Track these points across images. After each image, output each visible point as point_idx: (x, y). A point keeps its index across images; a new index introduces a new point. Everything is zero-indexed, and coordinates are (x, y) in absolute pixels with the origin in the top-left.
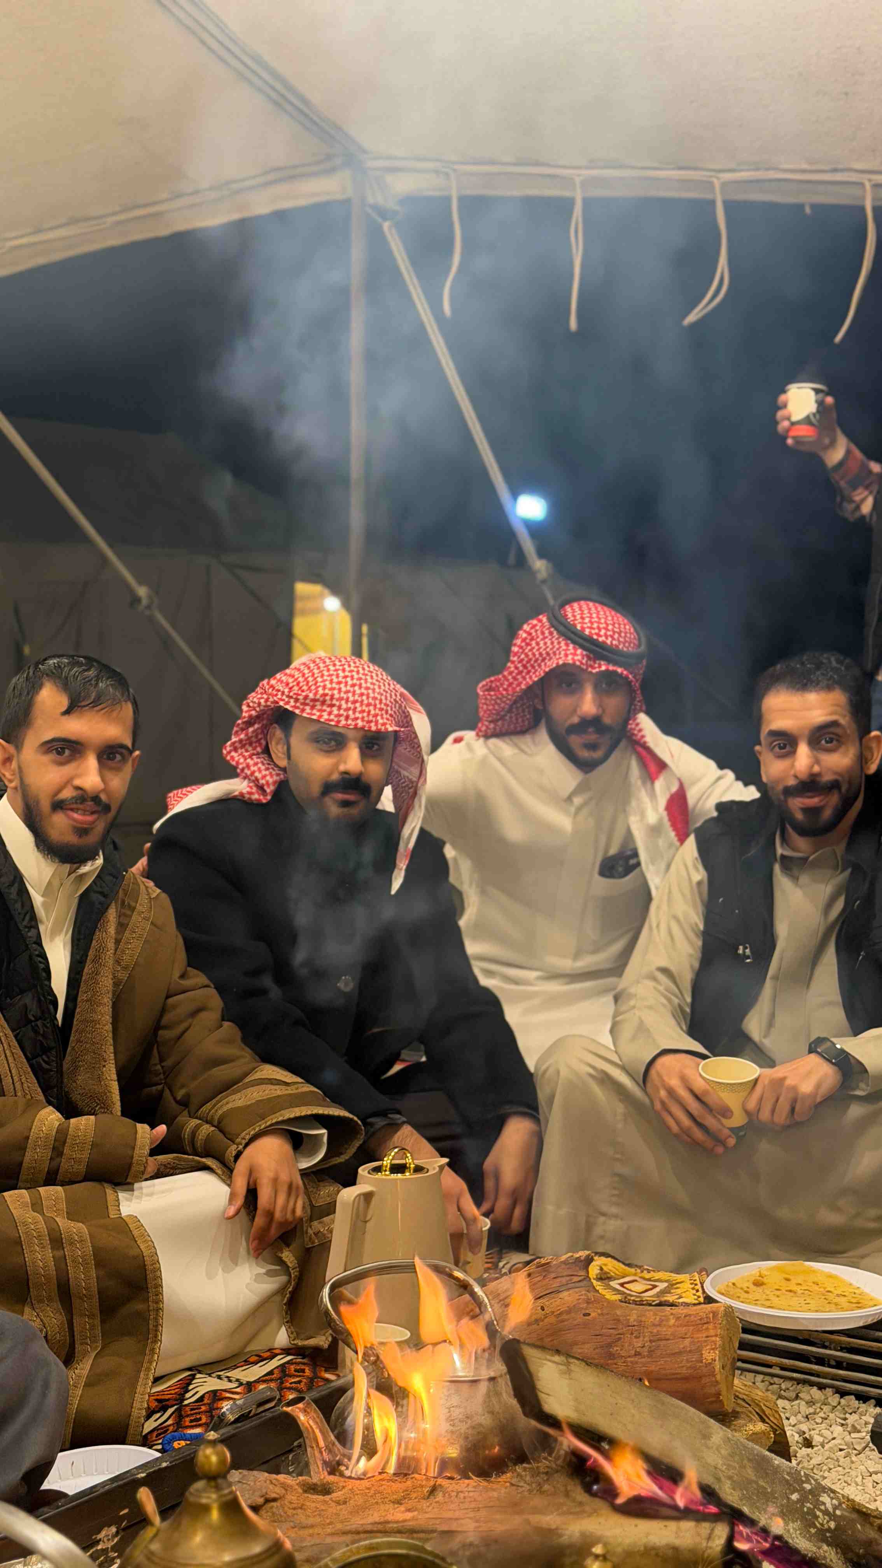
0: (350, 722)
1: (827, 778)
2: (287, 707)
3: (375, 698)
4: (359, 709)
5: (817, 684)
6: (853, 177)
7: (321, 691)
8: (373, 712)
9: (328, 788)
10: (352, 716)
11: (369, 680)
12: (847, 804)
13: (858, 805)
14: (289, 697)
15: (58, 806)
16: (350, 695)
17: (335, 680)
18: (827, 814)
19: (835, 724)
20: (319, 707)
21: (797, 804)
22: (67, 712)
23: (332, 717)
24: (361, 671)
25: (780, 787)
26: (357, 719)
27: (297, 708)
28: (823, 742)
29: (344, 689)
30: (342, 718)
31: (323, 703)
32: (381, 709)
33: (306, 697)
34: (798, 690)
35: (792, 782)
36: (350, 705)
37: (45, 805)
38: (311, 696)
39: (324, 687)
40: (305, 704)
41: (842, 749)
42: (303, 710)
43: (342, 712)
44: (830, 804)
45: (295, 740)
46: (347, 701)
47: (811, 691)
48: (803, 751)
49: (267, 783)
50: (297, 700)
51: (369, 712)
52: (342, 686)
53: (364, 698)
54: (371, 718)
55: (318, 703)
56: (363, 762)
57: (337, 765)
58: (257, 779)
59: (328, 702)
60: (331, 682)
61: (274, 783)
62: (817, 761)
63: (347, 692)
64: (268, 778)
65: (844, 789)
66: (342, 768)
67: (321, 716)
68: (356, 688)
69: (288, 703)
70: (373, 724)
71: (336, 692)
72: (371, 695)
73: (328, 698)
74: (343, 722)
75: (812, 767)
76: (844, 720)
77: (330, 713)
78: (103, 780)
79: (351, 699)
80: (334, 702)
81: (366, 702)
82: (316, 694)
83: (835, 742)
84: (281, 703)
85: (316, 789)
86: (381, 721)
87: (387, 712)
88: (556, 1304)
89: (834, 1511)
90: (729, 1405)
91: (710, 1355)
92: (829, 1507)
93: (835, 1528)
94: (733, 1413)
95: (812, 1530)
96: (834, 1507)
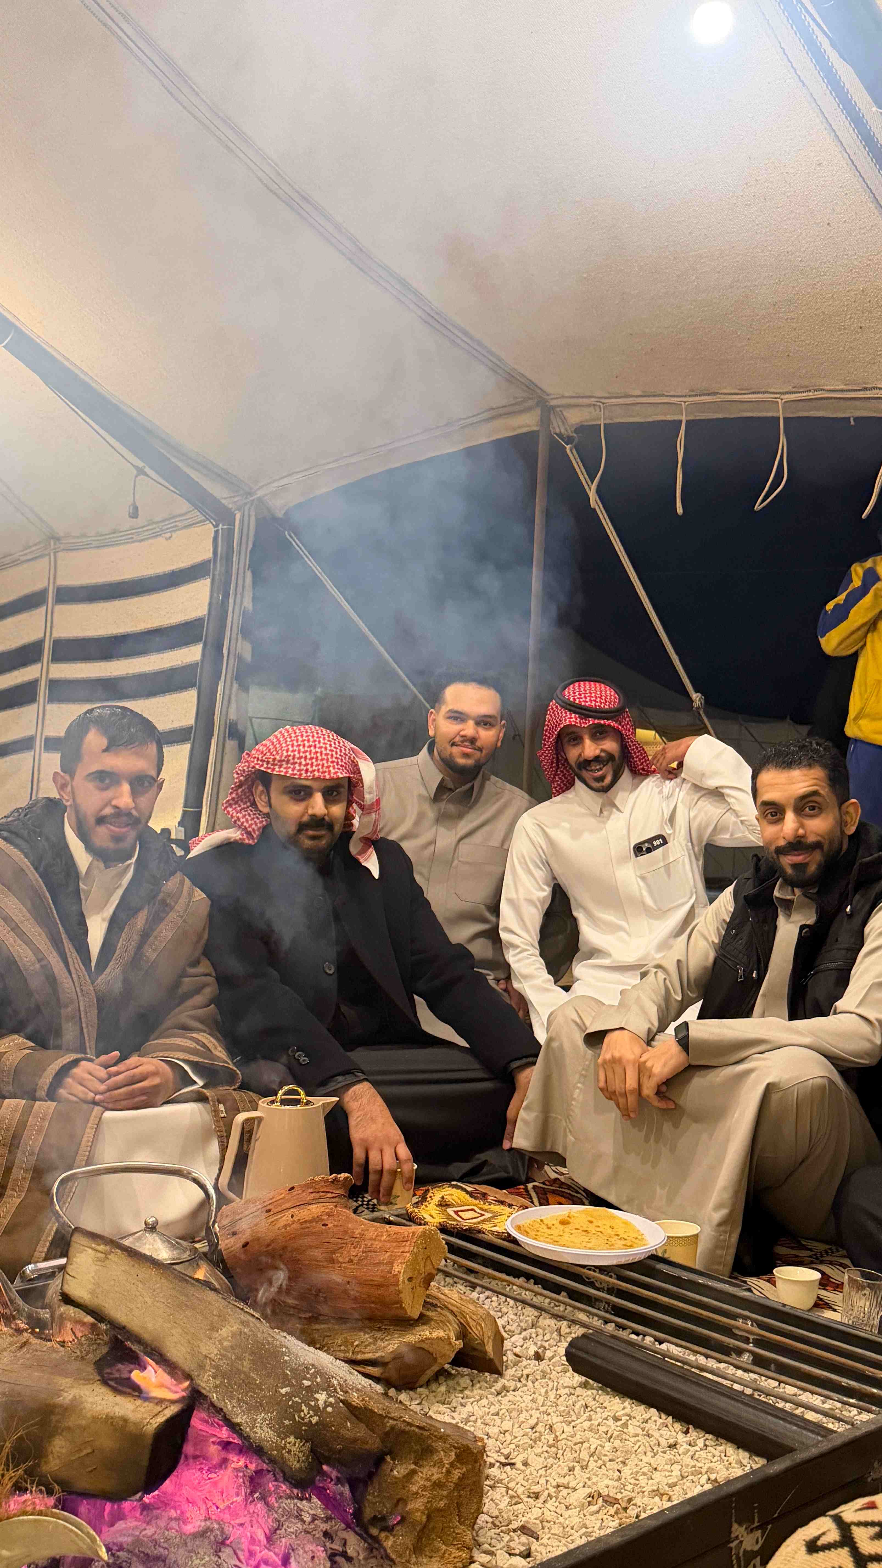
0: (309, 774)
1: (812, 839)
2: (262, 769)
3: (327, 754)
4: (315, 763)
5: (800, 763)
6: (879, 394)
7: (285, 754)
8: (326, 765)
9: (302, 827)
10: (310, 769)
11: (322, 741)
14: (262, 761)
15: (101, 820)
16: (308, 754)
17: (296, 744)
18: (813, 868)
19: (815, 793)
20: (285, 766)
21: (787, 861)
23: (296, 772)
24: (316, 735)
26: (314, 771)
27: (269, 768)
28: (807, 809)
29: (302, 750)
30: (303, 772)
31: (288, 762)
32: (333, 762)
33: (274, 760)
34: (784, 768)
35: (781, 843)
36: (308, 761)
37: (91, 819)
38: (278, 758)
39: (287, 751)
40: (274, 765)
41: (823, 815)
42: (273, 770)
43: (302, 767)
44: (814, 860)
45: (273, 793)
46: (306, 758)
47: (795, 769)
48: (790, 818)
49: (253, 830)
50: (268, 763)
51: (323, 765)
52: (301, 747)
53: (319, 755)
54: (325, 769)
55: (284, 763)
56: (326, 807)
57: (306, 810)
58: (246, 828)
59: (292, 761)
60: (293, 746)
61: (259, 829)
62: (802, 826)
63: (305, 752)
64: (254, 826)
65: (826, 847)
66: (310, 812)
67: (287, 772)
68: (312, 748)
69: (262, 765)
70: (326, 774)
71: (296, 753)
72: (324, 752)
73: (291, 758)
74: (304, 775)
75: (797, 830)
76: (824, 791)
77: (293, 769)
78: (133, 799)
79: (309, 757)
80: (296, 760)
81: (320, 758)
82: (281, 756)
83: (817, 810)
84: (257, 767)
85: (292, 829)
86: (333, 771)
87: (338, 764)
88: (304, 1214)
89: (325, 1408)
90: (414, 1312)
91: (398, 1268)
92: (321, 1403)
93: (317, 1423)
94: (422, 1320)
95: (287, 1422)
96: (327, 1404)
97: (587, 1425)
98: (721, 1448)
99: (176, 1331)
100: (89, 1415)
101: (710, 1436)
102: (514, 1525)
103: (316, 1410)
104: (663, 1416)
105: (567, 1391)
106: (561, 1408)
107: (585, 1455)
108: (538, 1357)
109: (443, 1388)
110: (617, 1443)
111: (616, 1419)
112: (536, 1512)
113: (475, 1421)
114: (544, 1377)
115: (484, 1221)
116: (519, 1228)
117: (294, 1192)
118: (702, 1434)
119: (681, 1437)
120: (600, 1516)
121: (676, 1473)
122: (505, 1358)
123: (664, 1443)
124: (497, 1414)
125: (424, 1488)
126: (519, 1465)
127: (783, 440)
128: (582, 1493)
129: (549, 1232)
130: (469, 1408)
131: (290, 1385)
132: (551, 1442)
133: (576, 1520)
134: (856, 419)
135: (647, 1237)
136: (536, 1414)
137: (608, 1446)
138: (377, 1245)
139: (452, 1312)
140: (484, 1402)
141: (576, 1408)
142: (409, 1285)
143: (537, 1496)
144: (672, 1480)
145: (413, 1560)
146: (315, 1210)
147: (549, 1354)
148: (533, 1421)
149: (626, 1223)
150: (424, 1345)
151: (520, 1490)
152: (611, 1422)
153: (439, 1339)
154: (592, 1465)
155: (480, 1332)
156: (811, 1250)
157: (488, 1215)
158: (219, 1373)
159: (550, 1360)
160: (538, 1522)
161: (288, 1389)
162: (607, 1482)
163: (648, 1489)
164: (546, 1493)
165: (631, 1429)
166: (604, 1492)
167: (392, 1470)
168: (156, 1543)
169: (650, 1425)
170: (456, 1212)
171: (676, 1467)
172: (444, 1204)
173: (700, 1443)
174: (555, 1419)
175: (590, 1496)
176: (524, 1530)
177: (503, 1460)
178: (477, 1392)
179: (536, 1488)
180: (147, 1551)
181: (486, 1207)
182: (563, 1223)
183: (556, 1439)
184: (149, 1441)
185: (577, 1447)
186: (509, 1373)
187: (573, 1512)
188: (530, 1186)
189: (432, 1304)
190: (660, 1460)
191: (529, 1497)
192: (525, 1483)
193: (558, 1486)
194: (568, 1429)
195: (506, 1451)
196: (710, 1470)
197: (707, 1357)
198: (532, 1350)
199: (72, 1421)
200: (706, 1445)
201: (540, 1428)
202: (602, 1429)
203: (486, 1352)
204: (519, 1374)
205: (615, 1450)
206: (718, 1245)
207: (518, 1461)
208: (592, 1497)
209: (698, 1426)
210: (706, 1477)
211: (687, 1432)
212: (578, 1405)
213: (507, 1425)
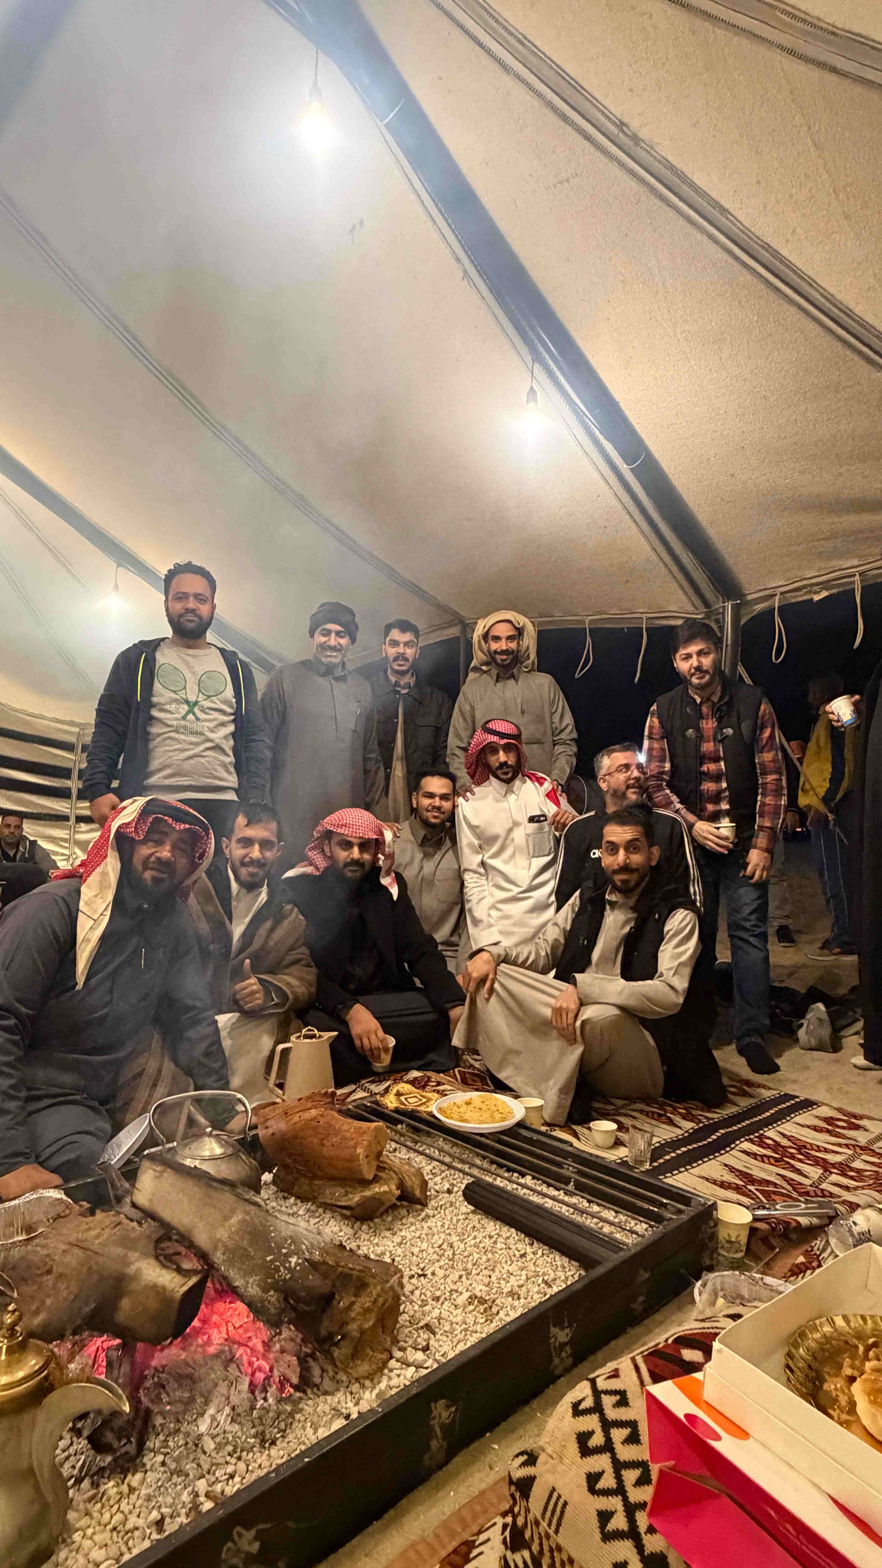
1: (633, 866)
2: (330, 829)
5: (629, 823)
6: (639, 616)
9: (346, 865)
10: (358, 832)
11: (365, 817)
12: (642, 879)
13: (647, 879)
14: (331, 825)
15: (243, 864)
16: (357, 823)
18: (632, 883)
19: (636, 841)
21: (618, 878)
22: (247, 826)
24: (362, 814)
25: (611, 870)
26: (360, 833)
28: (631, 849)
29: (354, 821)
31: (346, 826)
32: (370, 829)
34: (619, 824)
35: (616, 867)
36: (357, 827)
37: (238, 863)
38: (341, 823)
40: (337, 829)
41: (639, 853)
43: (353, 830)
44: (634, 877)
45: (332, 844)
46: (356, 825)
48: (622, 852)
49: (321, 867)
51: (365, 830)
53: (363, 824)
55: (343, 829)
56: (360, 854)
57: (348, 856)
58: (317, 865)
61: (324, 866)
62: (628, 858)
64: (322, 865)
65: (640, 871)
66: (352, 856)
67: (343, 834)
68: (360, 820)
69: (331, 827)
70: (366, 837)
71: (351, 822)
74: (352, 836)
75: (626, 860)
76: (641, 840)
77: (348, 831)
78: (262, 853)
81: (363, 826)
83: (636, 849)
85: (341, 865)
86: (370, 834)
87: (372, 830)
88: (307, 1115)
89: (295, 1268)
90: (370, 1176)
91: (360, 1150)
92: (293, 1264)
93: (290, 1278)
94: (376, 1179)
95: (269, 1281)
96: (297, 1264)
97: (473, 1242)
98: (552, 1256)
99: (201, 1225)
100: (143, 1283)
101: (546, 1247)
102: (421, 1324)
103: (289, 1269)
104: (519, 1233)
105: (464, 1217)
106: (459, 1230)
107: (470, 1266)
108: (449, 1192)
109: (390, 1219)
110: (490, 1255)
111: (491, 1237)
112: (436, 1313)
113: (406, 1244)
114: (451, 1206)
115: (421, 1105)
116: (440, 1110)
117: (301, 1101)
118: (541, 1245)
119: (529, 1249)
120: (474, 1313)
121: (524, 1277)
122: (428, 1193)
123: (517, 1254)
124: (419, 1237)
125: (359, 1314)
126: (429, 1276)
127: (589, 639)
128: (466, 1295)
129: (458, 1110)
130: (403, 1233)
131: (273, 1254)
132: (451, 1256)
133: (459, 1319)
134: (628, 628)
135: (515, 1111)
136: (443, 1236)
137: (484, 1258)
138: (348, 1135)
139: (395, 1172)
140: (413, 1228)
141: (468, 1229)
142: (366, 1161)
143: (437, 1299)
144: (521, 1282)
145: (351, 1365)
146: (314, 1112)
147: (456, 1189)
148: (440, 1242)
149: (504, 1103)
150: (377, 1196)
151: (429, 1294)
152: (487, 1240)
153: (385, 1192)
154: (474, 1272)
155: (413, 1183)
156: (614, 1105)
157: (424, 1100)
158: (227, 1250)
159: (456, 1192)
160: (436, 1321)
161: (271, 1257)
162: (481, 1287)
163: (506, 1290)
164: (443, 1298)
165: (499, 1245)
166: (479, 1294)
167: (339, 1303)
168: (187, 1364)
169: (511, 1241)
170: (406, 1099)
171: (524, 1273)
172: (399, 1094)
173: (540, 1252)
174: (454, 1238)
175: (470, 1297)
176: (428, 1327)
177: (420, 1272)
178: (411, 1220)
179: (438, 1293)
180: (181, 1372)
181: (424, 1094)
182: (468, 1103)
183: (454, 1254)
184: (176, 1305)
185: (465, 1260)
186: (433, 1203)
187: (459, 1311)
188: (456, 1070)
189: (381, 1167)
190: (513, 1268)
191: (433, 1300)
192: (432, 1289)
193: (452, 1291)
194: (462, 1246)
195: (422, 1266)
196: (544, 1274)
197: (549, 1185)
198: (447, 1186)
199: (134, 1286)
200: (543, 1254)
201: (445, 1246)
202: (482, 1245)
203: (414, 1194)
204: (436, 1205)
205: (488, 1260)
206: (559, 1106)
207: (429, 1272)
208: (472, 1298)
209: (540, 1240)
210: (541, 1279)
211: (532, 1244)
212: (470, 1226)
213: (424, 1246)
